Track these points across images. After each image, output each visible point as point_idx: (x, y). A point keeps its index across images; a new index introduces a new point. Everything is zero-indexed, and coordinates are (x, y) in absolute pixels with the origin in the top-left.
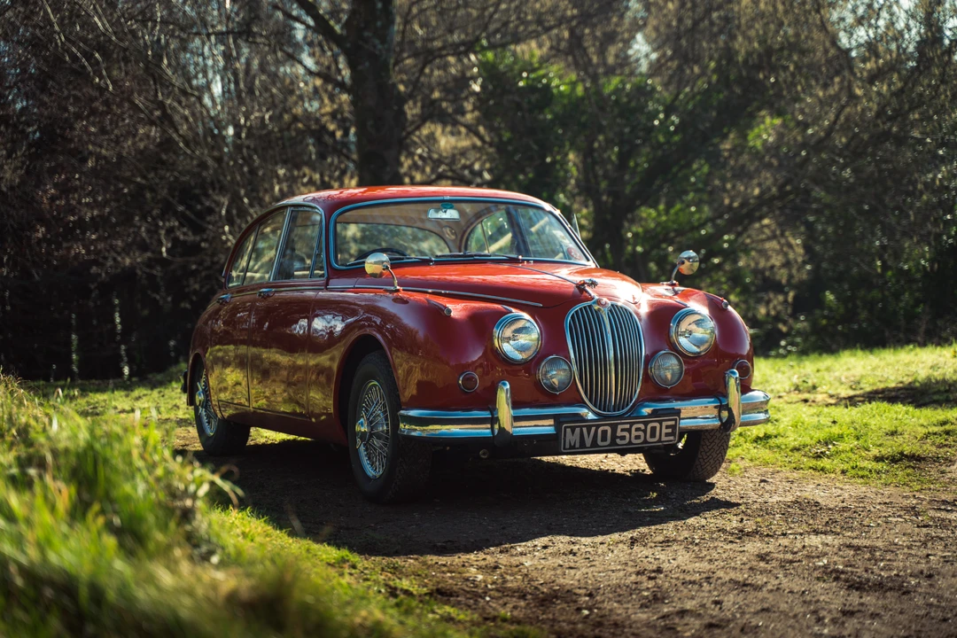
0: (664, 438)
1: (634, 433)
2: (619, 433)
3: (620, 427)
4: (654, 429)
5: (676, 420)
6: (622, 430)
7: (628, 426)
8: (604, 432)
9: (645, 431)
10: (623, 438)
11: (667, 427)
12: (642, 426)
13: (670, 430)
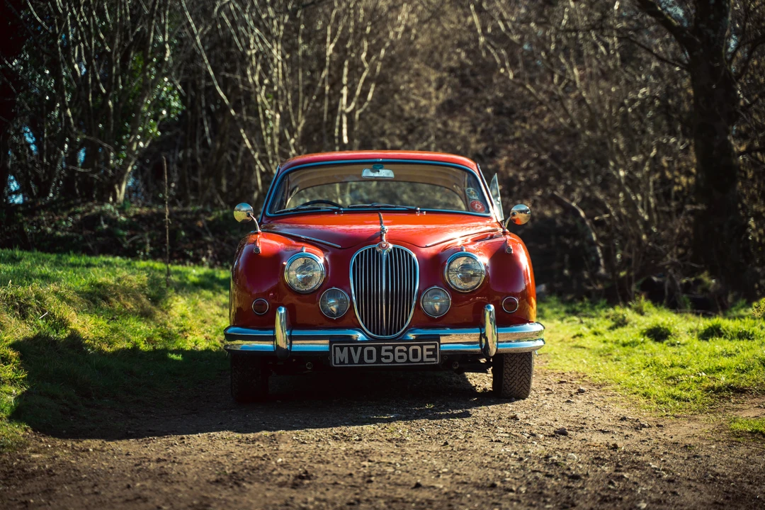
0: (426, 359)
1: (397, 354)
2: (383, 353)
3: (384, 348)
4: (415, 352)
5: (436, 344)
6: (386, 351)
7: (391, 348)
8: (370, 353)
9: (407, 352)
10: (387, 357)
11: (428, 350)
12: (405, 349)
13: (431, 353)
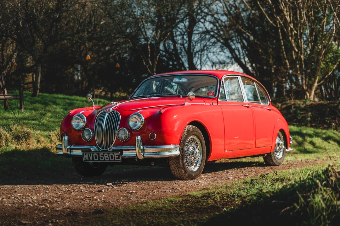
0: (116, 160)
1: (105, 157)
2: (100, 156)
3: (100, 154)
4: (112, 156)
5: (119, 153)
6: (101, 155)
7: (103, 154)
8: (96, 156)
9: (109, 156)
10: (102, 158)
11: (116, 155)
12: (108, 154)
13: (118, 157)
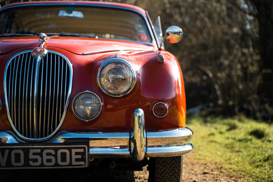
0: (74, 163)
1: (45, 157)
2: (31, 157)
3: (31, 151)
4: (64, 155)
5: (84, 148)
6: (34, 154)
7: (39, 151)
8: (18, 156)
9: (55, 156)
10: (35, 160)
11: (76, 154)
12: (53, 152)
13: (80, 157)
